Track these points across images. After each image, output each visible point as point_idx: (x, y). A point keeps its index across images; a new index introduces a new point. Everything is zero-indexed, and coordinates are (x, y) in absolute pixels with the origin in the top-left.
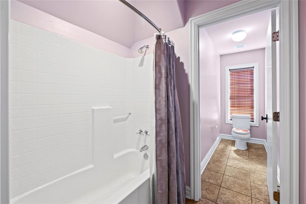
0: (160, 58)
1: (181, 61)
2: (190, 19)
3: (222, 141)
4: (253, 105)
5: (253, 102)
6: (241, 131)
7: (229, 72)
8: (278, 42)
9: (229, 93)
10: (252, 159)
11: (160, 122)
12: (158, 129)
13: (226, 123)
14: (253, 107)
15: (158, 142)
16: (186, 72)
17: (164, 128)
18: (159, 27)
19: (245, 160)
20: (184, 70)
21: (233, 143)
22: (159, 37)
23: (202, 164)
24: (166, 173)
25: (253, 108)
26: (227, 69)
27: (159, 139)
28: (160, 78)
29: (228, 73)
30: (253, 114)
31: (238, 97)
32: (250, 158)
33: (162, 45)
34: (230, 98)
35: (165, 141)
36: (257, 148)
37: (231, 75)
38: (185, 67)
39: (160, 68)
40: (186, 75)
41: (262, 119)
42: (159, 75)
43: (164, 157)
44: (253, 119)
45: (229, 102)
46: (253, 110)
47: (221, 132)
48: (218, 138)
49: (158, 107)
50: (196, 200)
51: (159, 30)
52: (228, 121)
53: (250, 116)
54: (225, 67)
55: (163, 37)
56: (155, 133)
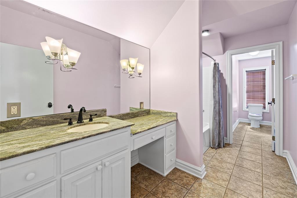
0: (215, 73)
1: (221, 72)
2: (227, 51)
3: (240, 123)
4: (265, 97)
5: (265, 95)
6: (255, 115)
7: (245, 72)
8: (274, 65)
9: (246, 88)
10: (263, 132)
11: (215, 102)
12: (215, 105)
13: (243, 110)
14: (265, 98)
15: (215, 111)
16: (225, 78)
17: (217, 105)
18: (215, 59)
19: (258, 132)
20: (223, 77)
21: (249, 124)
22: (215, 64)
23: (233, 126)
24: (218, 126)
25: (265, 100)
26: (244, 70)
27: (215, 110)
28: (215, 82)
29: (245, 74)
30: (265, 103)
31: (253, 91)
32: (261, 131)
33: (216, 67)
34: (246, 92)
35: (218, 111)
36: (268, 127)
37: (247, 75)
38: (224, 76)
39: (215, 78)
40: (225, 80)
41: (269, 104)
42: (215, 81)
43: (217, 118)
44: (265, 107)
45: (245, 95)
46: (265, 101)
47: (239, 117)
48: (237, 121)
49: (214, 95)
50: (230, 143)
51: (215, 61)
52: (245, 108)
53: (262, 105)
54: (242, 69)
55: (217, 64)
56: (213, 107)
